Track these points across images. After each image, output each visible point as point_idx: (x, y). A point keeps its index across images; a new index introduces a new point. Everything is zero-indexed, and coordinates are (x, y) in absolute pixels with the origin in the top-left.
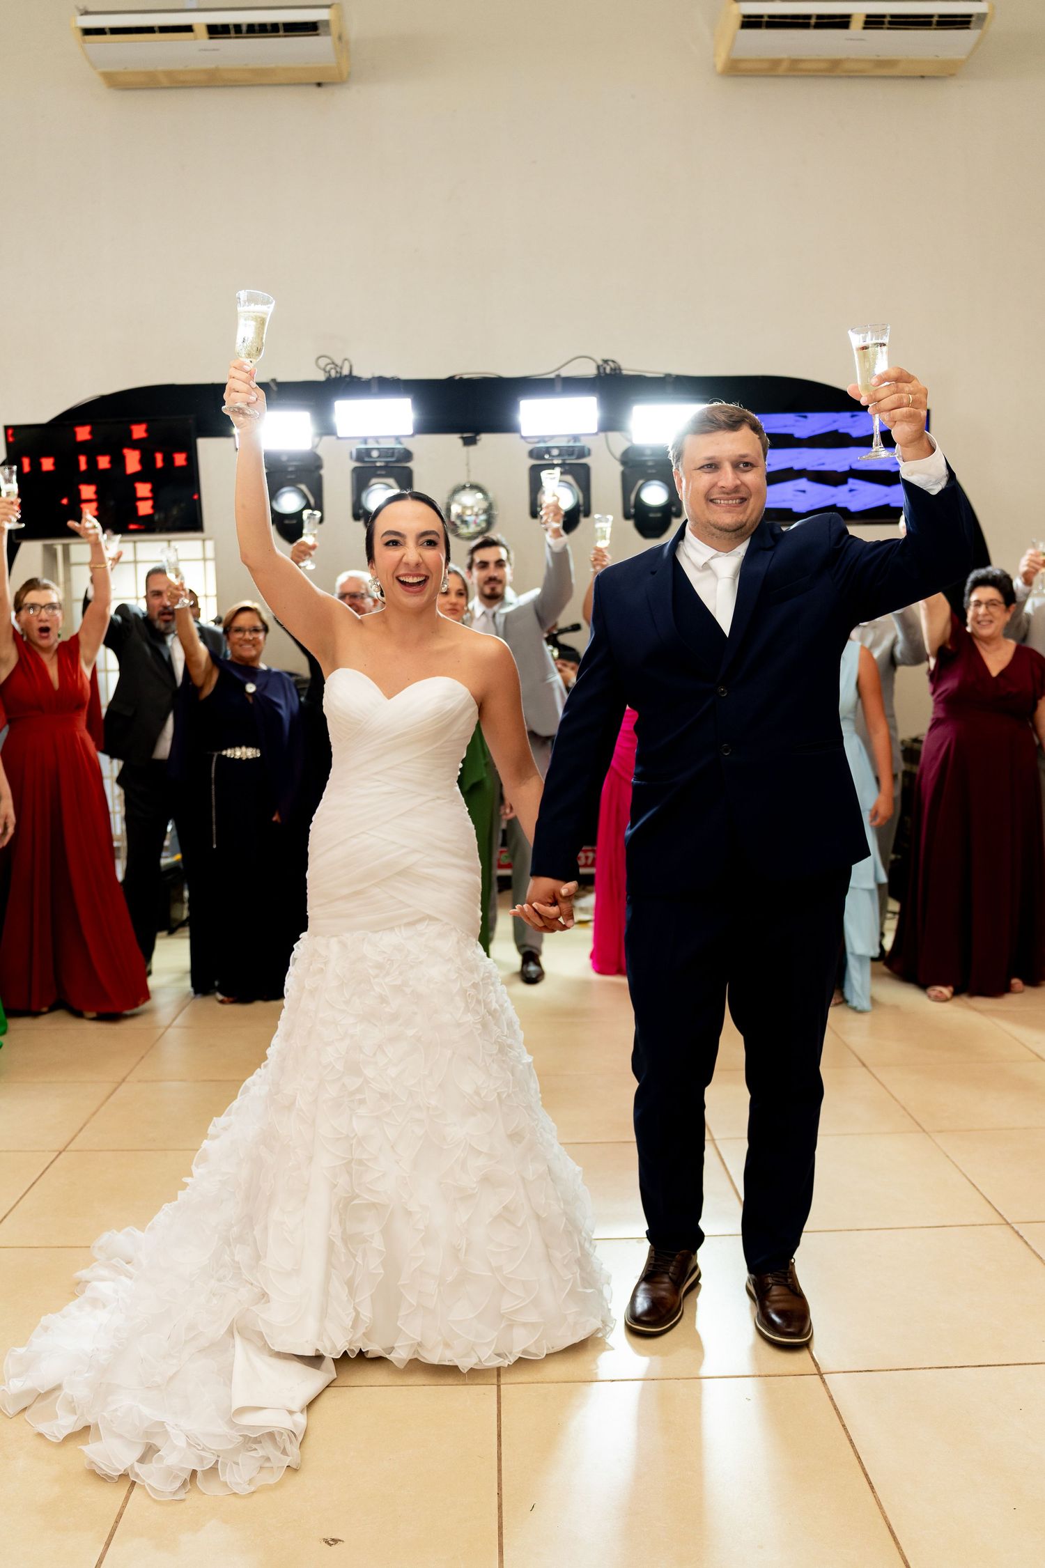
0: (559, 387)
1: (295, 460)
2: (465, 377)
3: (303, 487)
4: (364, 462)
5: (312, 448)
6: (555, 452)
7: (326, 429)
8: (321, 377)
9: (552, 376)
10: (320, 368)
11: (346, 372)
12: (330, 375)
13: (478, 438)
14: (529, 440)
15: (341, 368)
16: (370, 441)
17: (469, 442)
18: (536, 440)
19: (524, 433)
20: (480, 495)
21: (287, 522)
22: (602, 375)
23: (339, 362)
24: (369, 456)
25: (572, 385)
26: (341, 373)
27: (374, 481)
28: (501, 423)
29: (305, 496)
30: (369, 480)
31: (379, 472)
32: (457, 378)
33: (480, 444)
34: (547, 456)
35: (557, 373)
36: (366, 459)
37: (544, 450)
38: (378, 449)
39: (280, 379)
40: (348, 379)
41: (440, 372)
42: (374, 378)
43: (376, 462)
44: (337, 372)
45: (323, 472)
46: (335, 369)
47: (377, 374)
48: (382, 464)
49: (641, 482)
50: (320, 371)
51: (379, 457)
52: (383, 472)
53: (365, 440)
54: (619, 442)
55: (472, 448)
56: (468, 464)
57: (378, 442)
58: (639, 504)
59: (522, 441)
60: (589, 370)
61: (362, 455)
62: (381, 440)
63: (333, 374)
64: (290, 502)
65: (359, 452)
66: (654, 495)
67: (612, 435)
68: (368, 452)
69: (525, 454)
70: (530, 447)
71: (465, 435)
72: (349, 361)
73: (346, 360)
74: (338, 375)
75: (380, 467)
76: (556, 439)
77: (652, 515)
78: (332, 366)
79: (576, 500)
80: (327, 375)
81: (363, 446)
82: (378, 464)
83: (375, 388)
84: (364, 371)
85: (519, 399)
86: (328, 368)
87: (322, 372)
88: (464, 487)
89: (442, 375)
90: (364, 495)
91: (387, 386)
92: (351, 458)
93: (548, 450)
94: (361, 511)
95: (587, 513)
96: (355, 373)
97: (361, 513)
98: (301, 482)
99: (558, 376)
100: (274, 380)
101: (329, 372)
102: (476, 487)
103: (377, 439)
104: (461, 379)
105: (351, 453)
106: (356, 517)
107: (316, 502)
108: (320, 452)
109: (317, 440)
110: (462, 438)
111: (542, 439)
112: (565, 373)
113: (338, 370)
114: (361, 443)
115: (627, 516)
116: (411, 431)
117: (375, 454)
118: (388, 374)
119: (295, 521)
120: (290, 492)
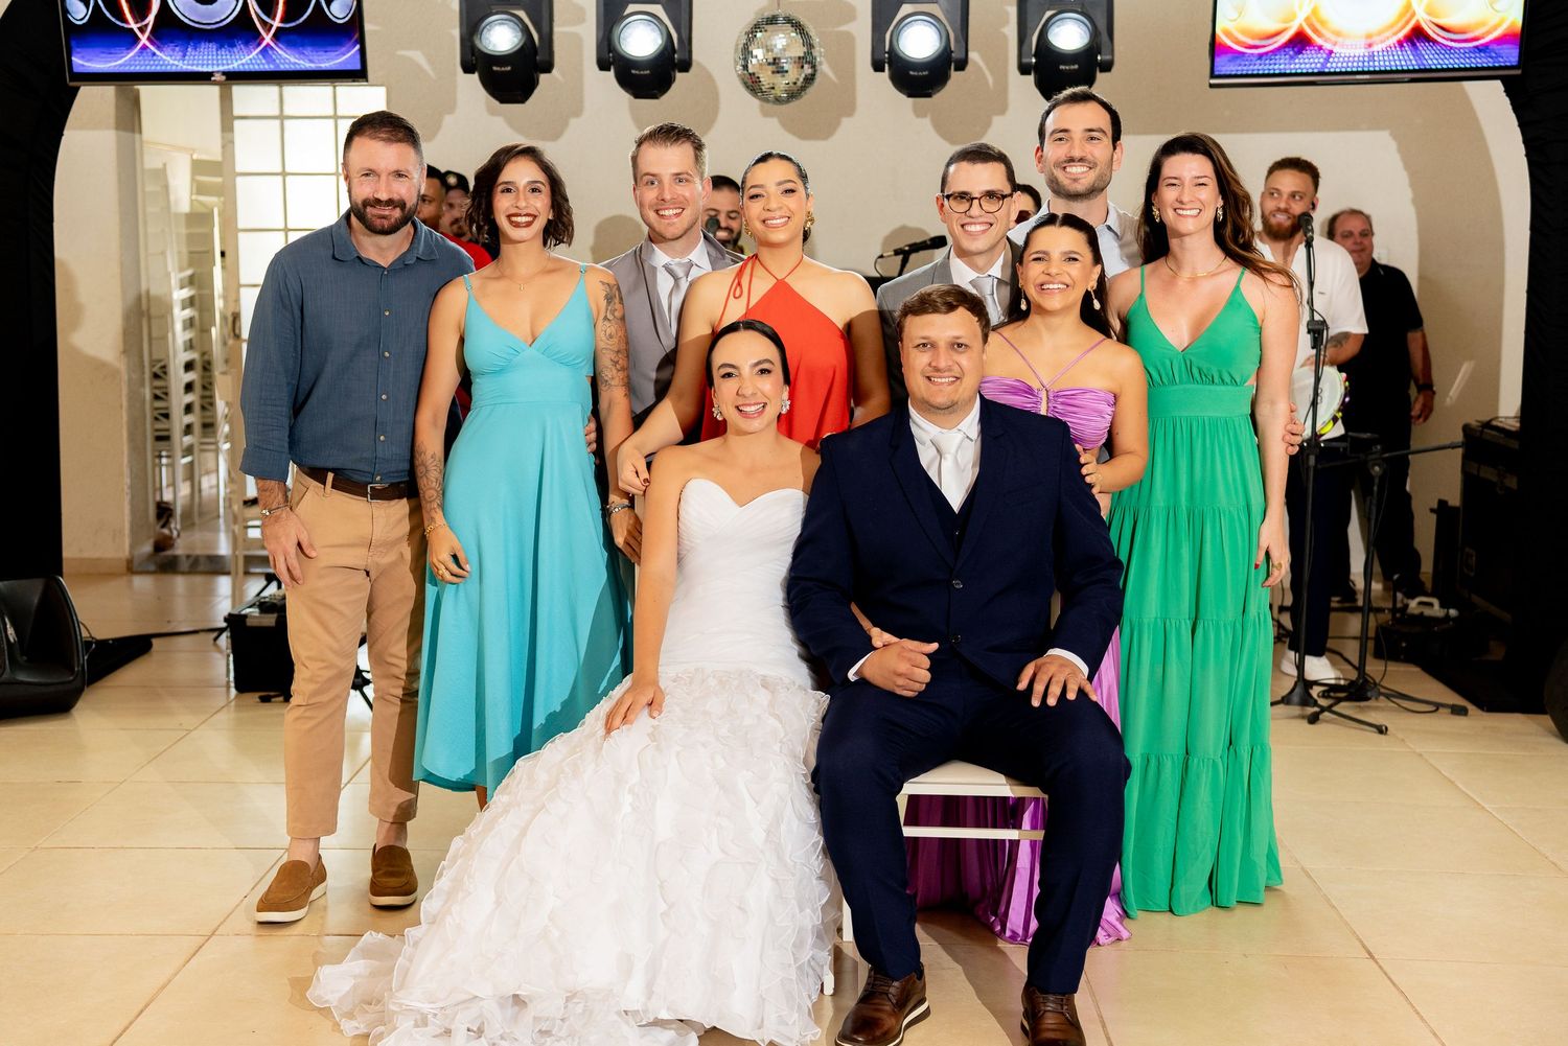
3: (522, 14)
20: (796, 35)
21: (495, 68)
27: (631, 8)
29: (525, 30)
30: (624, 7)
49: (1049, 13)
58: (1046, 51)
64: (501, 38)
66: (1069, 36)
77: (1062, 67)
79: (943, 44)
88: (771, 21)
90: (616, 32)
94: (612, 55)
95: (962, 65)
97: (610, 57)
98: (518, 5)
102: (790, 22)
106: (603, 65)
107: (540, 38)
115: (1024, 69)
119: (509, 68)
120: (502, 22)
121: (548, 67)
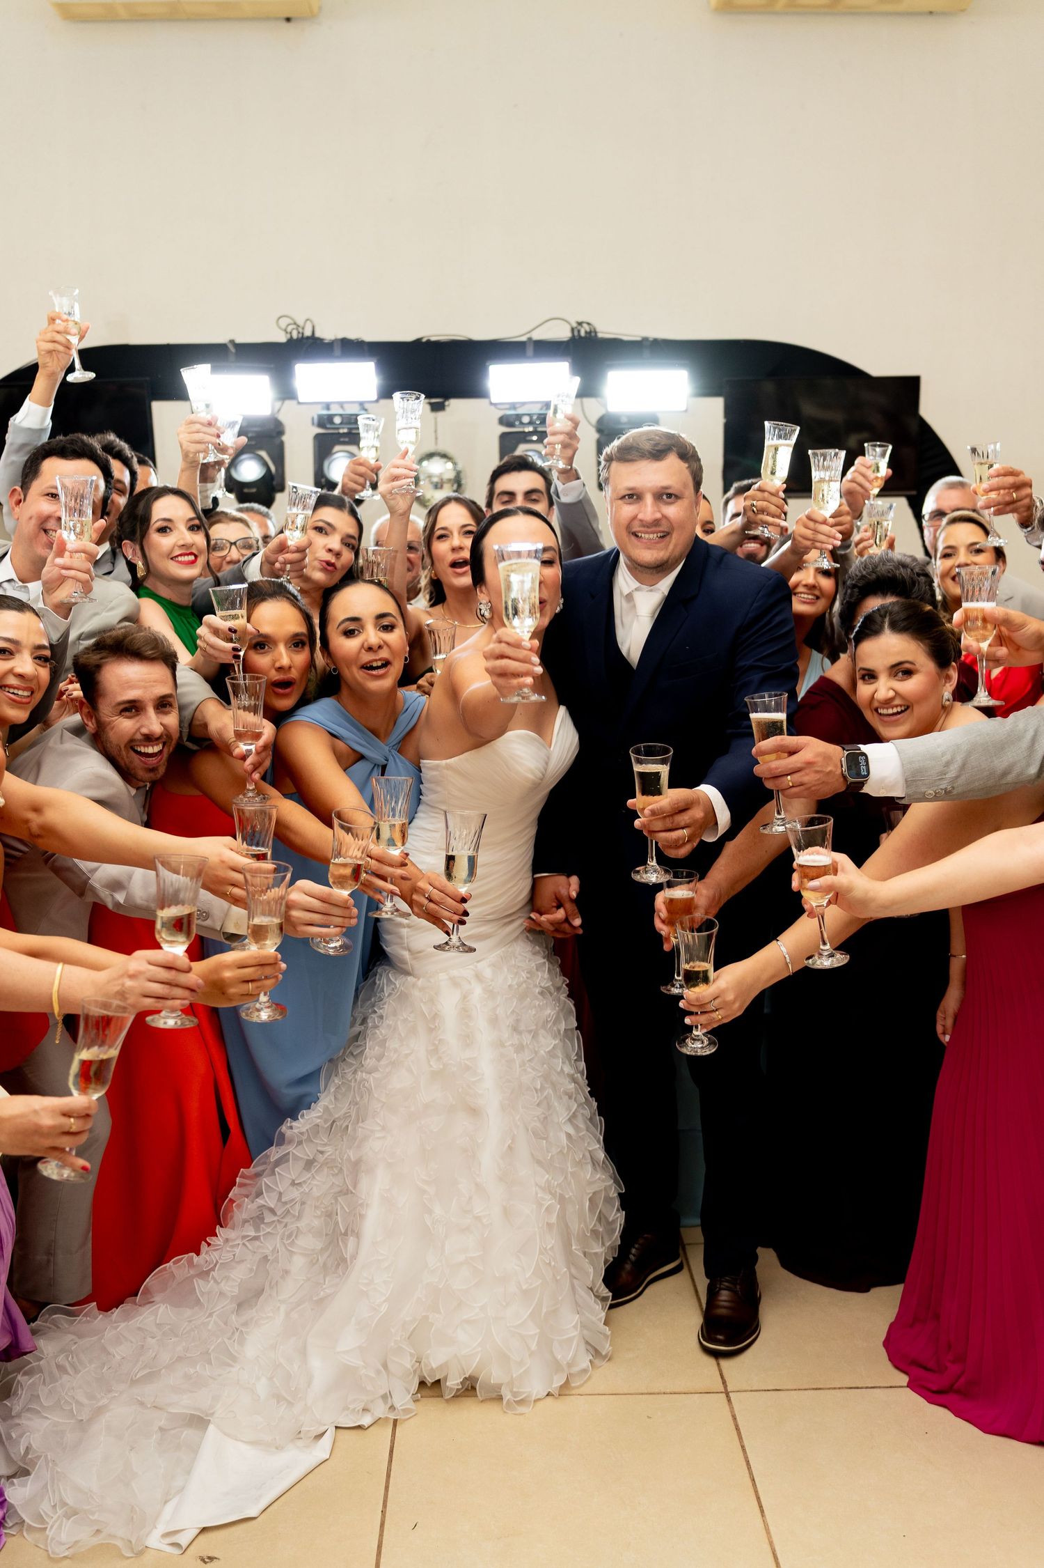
0: (530, 350)
1: (256, 426)
2: (433, 339)
3: (263, 454)
4: (326, 428)
5: (273, 414)
6: (526, 420)
7: (286, 393)
8: (282, 338)
9: (524, 339)
10: (280, 328)
11: (308, 333)
12: (291, 337)
13: (447, 403)
14: (499, 406)
15: (303, 328)
16: (332, 406)
17: (437, 408)
18: (507, 406)
19: (495, 398)
20: (450, 465)
21: (245, 490)
22: (577, 338)
23: (301, 322)
24: (332, 422)
25: (545, 349)
26: (303, 334)
27: (337, 448)
28: (470, 388)
29: (265, 464)
30: (332, 447)
31: (342, 440)
32: (424, 340)
33: (447, 408)
34: (517, 423)
35: (528, 336)
36: (328, 426)
37: (514, 417)
38: (341, 415)
39: (239, 340)
40: (311, 341)
41: (406, 335)
42: (336, 340)
43: (338, 429)
44: (299, 333)
45: (284, 438)
46: (297, 329)
47: (340, 336)
48: (345, 431)
50: (279, 330)
51: (341, 423)
52: (347, 440)
53: (328, 406)
54: (594, 409)
55: (440, 414)
56: (436, 431)
57: (342, 407)
59: (493, 407)
60: (562, 333)
61: (325, 421)
62: (346, 406)
63: (295, 335)
64: (249, 470)
65: (320, 417)
67: (588, 402)
68: (330, 418)
69: (496, 421)
70: (501, 413)
71: (434, 400)
72: (311, 321)
73: (308, 320)
74: (300, 336)
75: (344, 433)
76: (526, 406)
78: (295, 326)
80: (289, 336)
81: (325, 412)
82: (341, 431)
83: (337, 351)
84: (327, 333)
85: (487, 364)
86: (289, 329)
87: (283, 333)
88: (430, 456)
89: (409, 337)
90: (326, 464)
91: (351, 348)
92: (313, 424)
93: (519, 417)
94: (323, 480)
96: (318, 334)
97: (321, 479)
98: (261, 448)
99: (530, 339)
100: (232, 342)
101: (291, 333)
102: (444, 456)
103: (341, 404)
104: (429, 342)
105: (313, 419)
106: (317, 483)
107: (276, 470)
108: (281, 417)
109: (278, 404)
110: (431, 404)
111: (513, 406)
112: (537, 336)
113: (300, 330)
114: (323, 409)
116: (375, 397)
117: (337, 420)
118: (352, 336)
119: (254, 490)
120: (250, 458)
121: (282, 488)
